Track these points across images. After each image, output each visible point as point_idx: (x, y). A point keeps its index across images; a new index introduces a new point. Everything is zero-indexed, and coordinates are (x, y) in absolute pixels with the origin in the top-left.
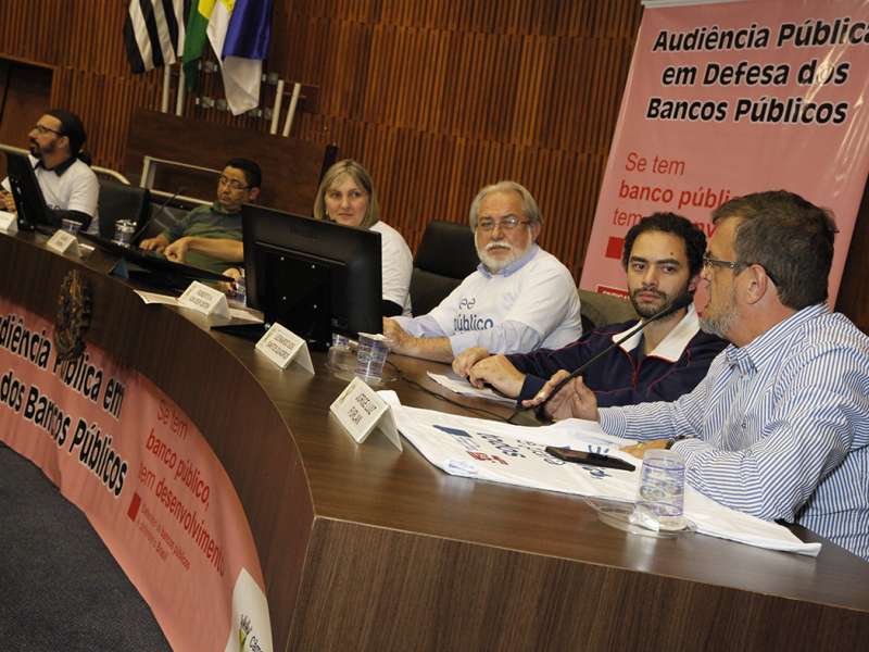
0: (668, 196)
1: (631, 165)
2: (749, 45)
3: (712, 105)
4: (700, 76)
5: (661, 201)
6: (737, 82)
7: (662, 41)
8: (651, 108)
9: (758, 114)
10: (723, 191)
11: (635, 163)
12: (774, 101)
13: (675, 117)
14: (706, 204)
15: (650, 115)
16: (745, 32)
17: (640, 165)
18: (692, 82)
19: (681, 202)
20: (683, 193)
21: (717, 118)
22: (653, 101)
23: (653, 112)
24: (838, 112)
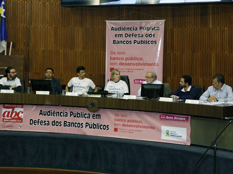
0: (122, 59)
1: (112, 53)
2: (133, 30)
3: (128, 41)
4: (124, 36)
5: (121, 60)
6: (133, 37)
7: (112, 29)
8: (114, 42)
9: (139, 43)
10: (135, 57)
11: (113, 53)
12: (141, 40)
13: (120, 43)
14: (132, 60)
15: (113, 43)
16: (132, 28)
17: (114, 53)
18: (122, 37)
19: (126, 60)
20: (126, 58)
21: (130, 44)
22: (114, 41)
23: (114, 43)
24: (155, 42)
